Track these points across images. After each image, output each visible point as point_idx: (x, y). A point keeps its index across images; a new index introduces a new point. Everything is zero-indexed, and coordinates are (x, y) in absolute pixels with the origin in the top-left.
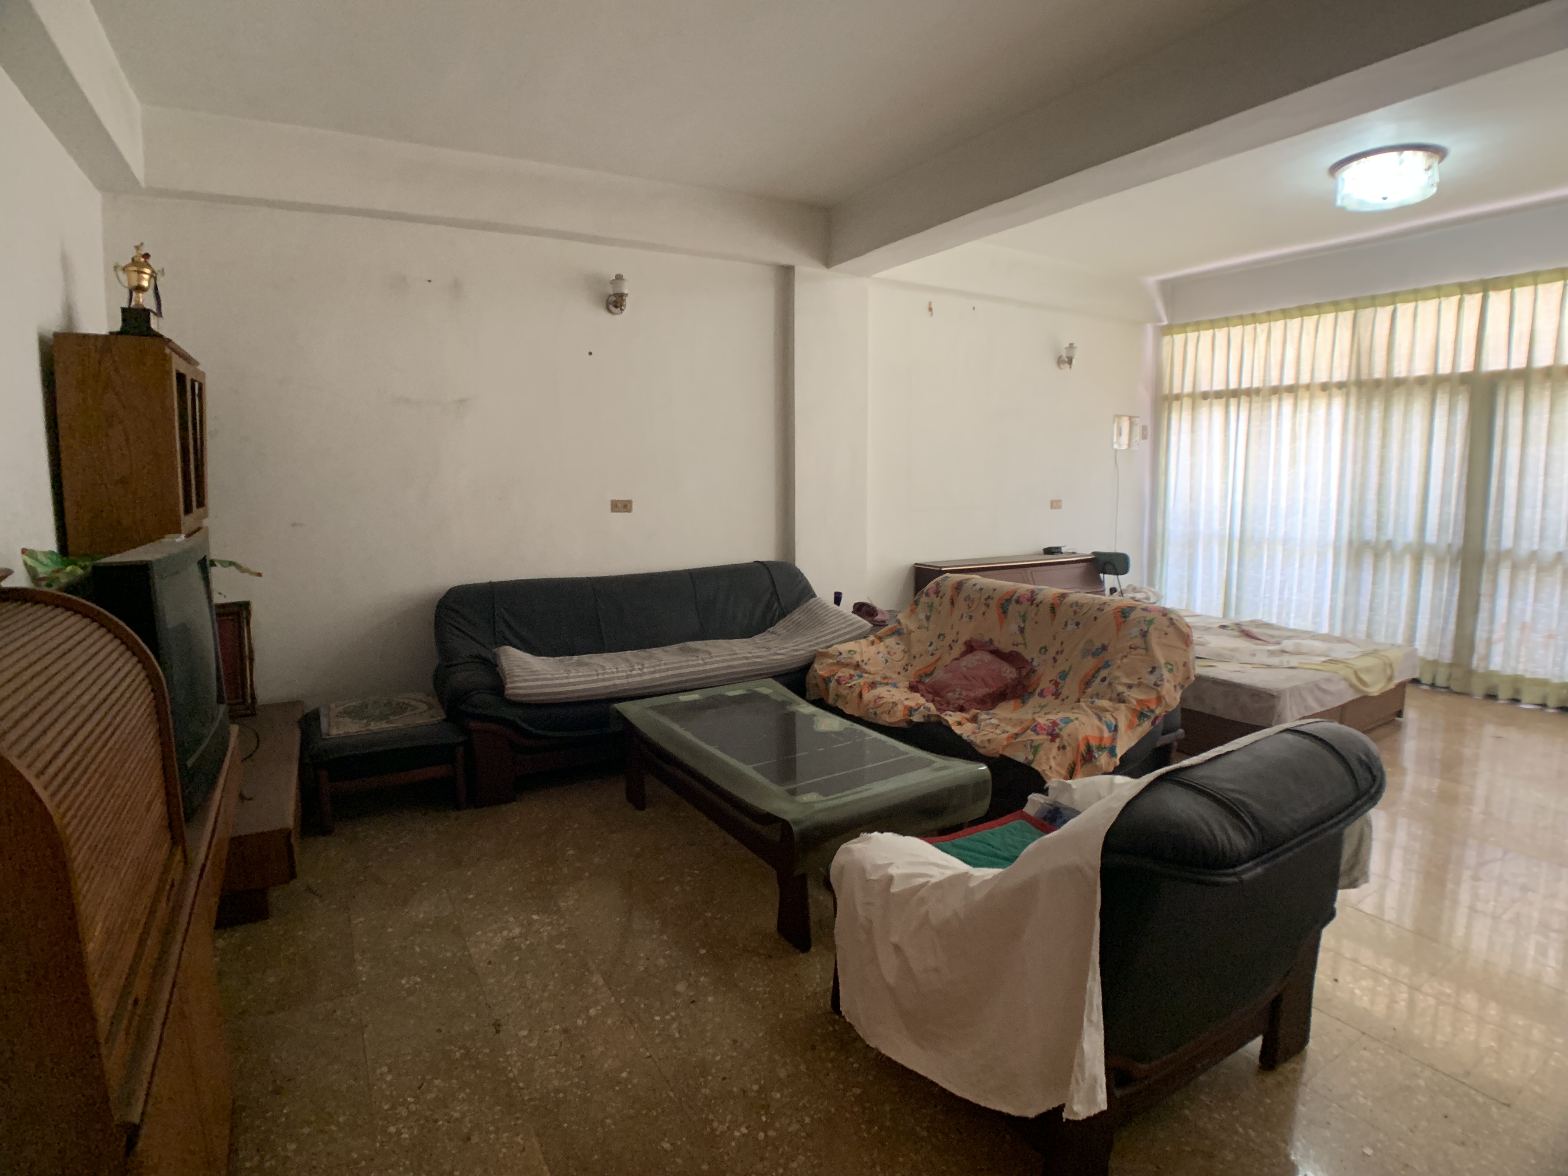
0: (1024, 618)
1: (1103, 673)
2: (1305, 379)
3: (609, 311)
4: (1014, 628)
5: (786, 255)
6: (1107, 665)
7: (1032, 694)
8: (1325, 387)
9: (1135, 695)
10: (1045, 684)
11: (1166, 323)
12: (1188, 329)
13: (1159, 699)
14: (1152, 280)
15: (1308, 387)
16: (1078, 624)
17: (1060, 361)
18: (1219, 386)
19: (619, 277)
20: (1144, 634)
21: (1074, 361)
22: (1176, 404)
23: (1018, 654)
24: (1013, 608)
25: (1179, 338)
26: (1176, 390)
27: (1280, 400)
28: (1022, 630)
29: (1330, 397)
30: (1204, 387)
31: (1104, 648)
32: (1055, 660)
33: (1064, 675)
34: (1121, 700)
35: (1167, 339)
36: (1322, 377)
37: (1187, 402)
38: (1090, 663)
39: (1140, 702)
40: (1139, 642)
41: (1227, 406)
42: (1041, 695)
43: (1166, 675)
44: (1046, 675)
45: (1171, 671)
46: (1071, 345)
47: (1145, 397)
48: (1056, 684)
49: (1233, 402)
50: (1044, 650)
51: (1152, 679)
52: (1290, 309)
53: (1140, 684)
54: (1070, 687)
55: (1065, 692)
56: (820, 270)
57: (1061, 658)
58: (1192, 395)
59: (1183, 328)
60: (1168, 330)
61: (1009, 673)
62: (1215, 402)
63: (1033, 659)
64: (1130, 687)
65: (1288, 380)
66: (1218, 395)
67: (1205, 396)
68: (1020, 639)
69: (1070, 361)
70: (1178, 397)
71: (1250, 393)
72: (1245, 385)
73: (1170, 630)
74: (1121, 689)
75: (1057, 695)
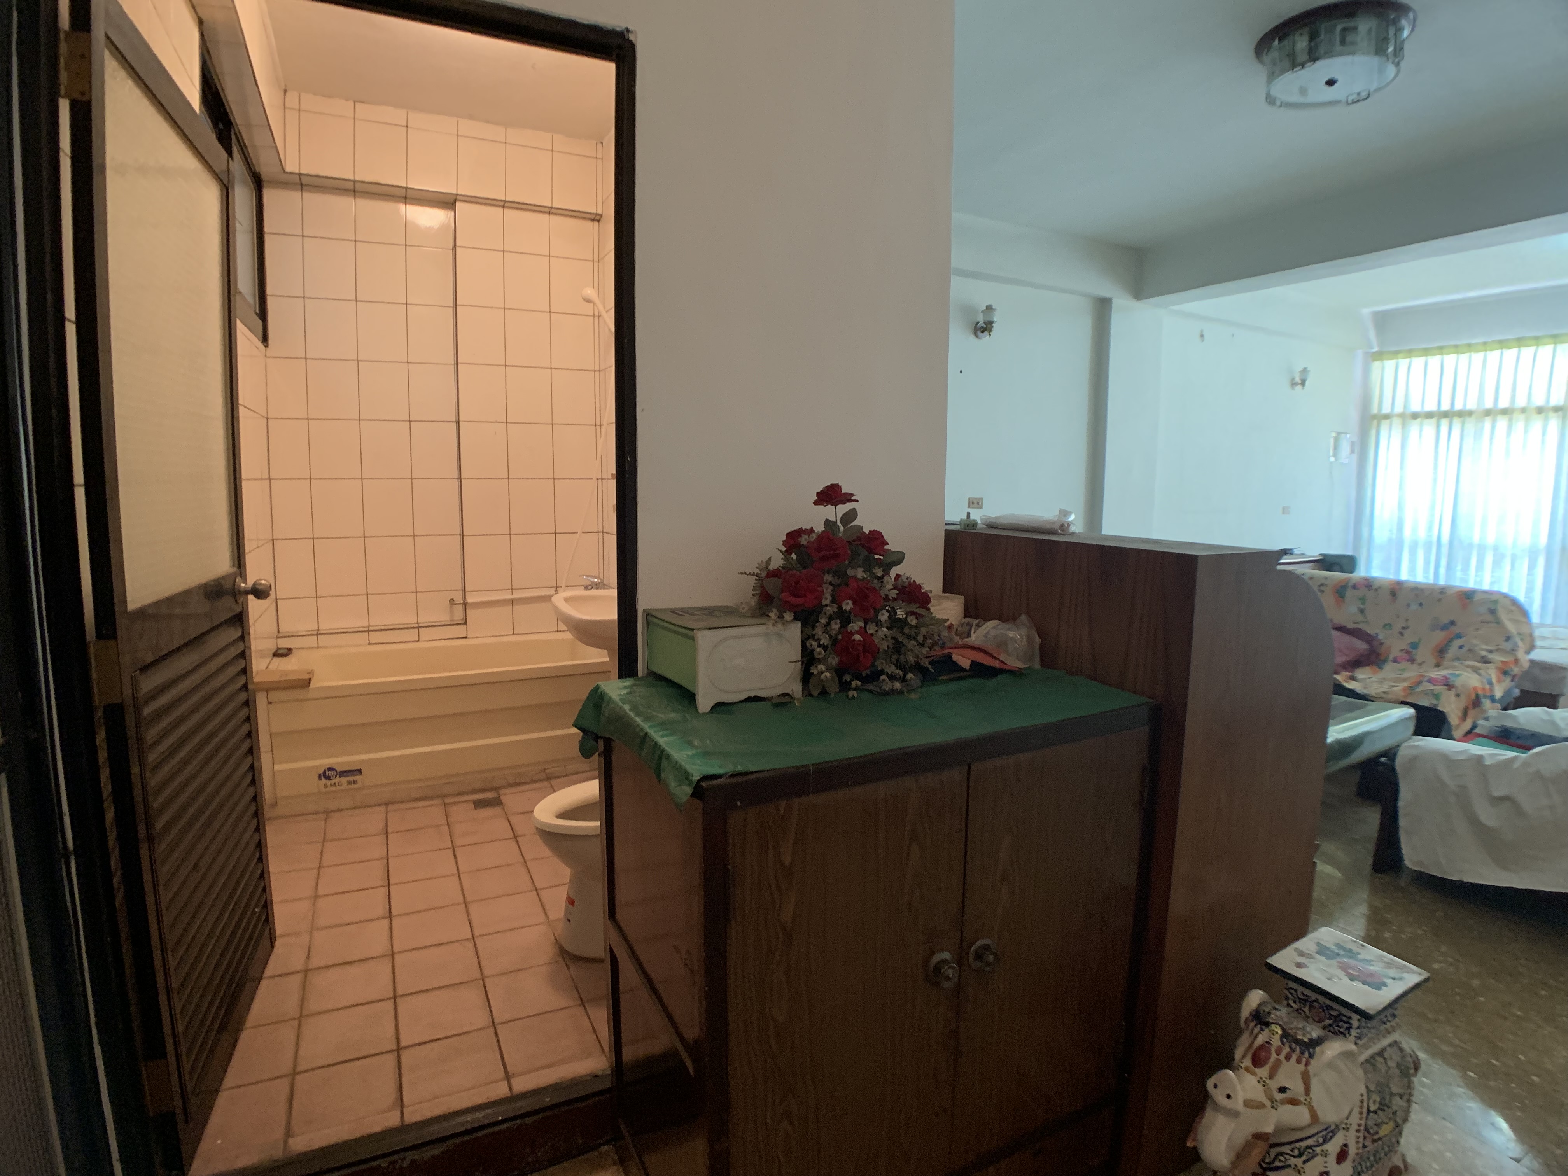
0: (1363, 600)
1: (1457, 643)
2: (1521, 402)
3: (976, 335)
4: (1354, 609)
5: (1105, 288)
6: (1459, 636)
7: (1385, 661)
8: (1540, 410)
9: (1497, 657)
10: (1395, 653)
11: (1376, 349)
12: (1401, 355)
13: (1516, 661)
14: (1366, 311)
15: (1523, 410)
16: (1421, 604)
17: (1293, 384)
18: (1431, 406)
19: (989, 308)
20: (1493, 612)
21: (1307, 383)
22: (1385, 424)
23: (1360, 629)
24: (1349, 593)
25: (1389, 364)
26: (1386, 410)
27: (1494, 422)
28: (1362, 611)
29: (1546, 419)
30: (1415, 407)
31: (1452, 623)
32: (1401, 634)
33: (1415, 646)
34: (1485, 661)
35: (1376, 365)
36: (1539, 400)
37: (1397, 422)
38: (1439, 636)
39: (1503, 662)
40: (1489, 618)
41: (1438, 426)
42: (1395, 661)
43: (1520, 644)
44: (1395, 646)
45: (1522, 640)
46: (1305, 369)
47: (1354, 416)
48: (1408, 652)
49: (1444, 423)
50: (1388, 626)
51: (1508, 646)
52: (1507, 340)
53: (1498, 650)
54: (1424, 653)
55: (1419, 659)
56: (1131, 303)
57: (1407, 632)
58: (1402, 416)
59: (1395, 354)
60: (1379, 356)
61: (1362, 646)
62: (1427, 421)
63: (1377, 634)
64: (1490, 651)
65: (1503, 404)
66: (1429, 415)
67: (1415, 416)
68: (1360, 618)
69: (1303, 383)
70: (1387, 417)
71: (1463, 414)
72: (1458, 406)
73: (1513, 608)
74: (1484, 653)
75: (1412, 660)
